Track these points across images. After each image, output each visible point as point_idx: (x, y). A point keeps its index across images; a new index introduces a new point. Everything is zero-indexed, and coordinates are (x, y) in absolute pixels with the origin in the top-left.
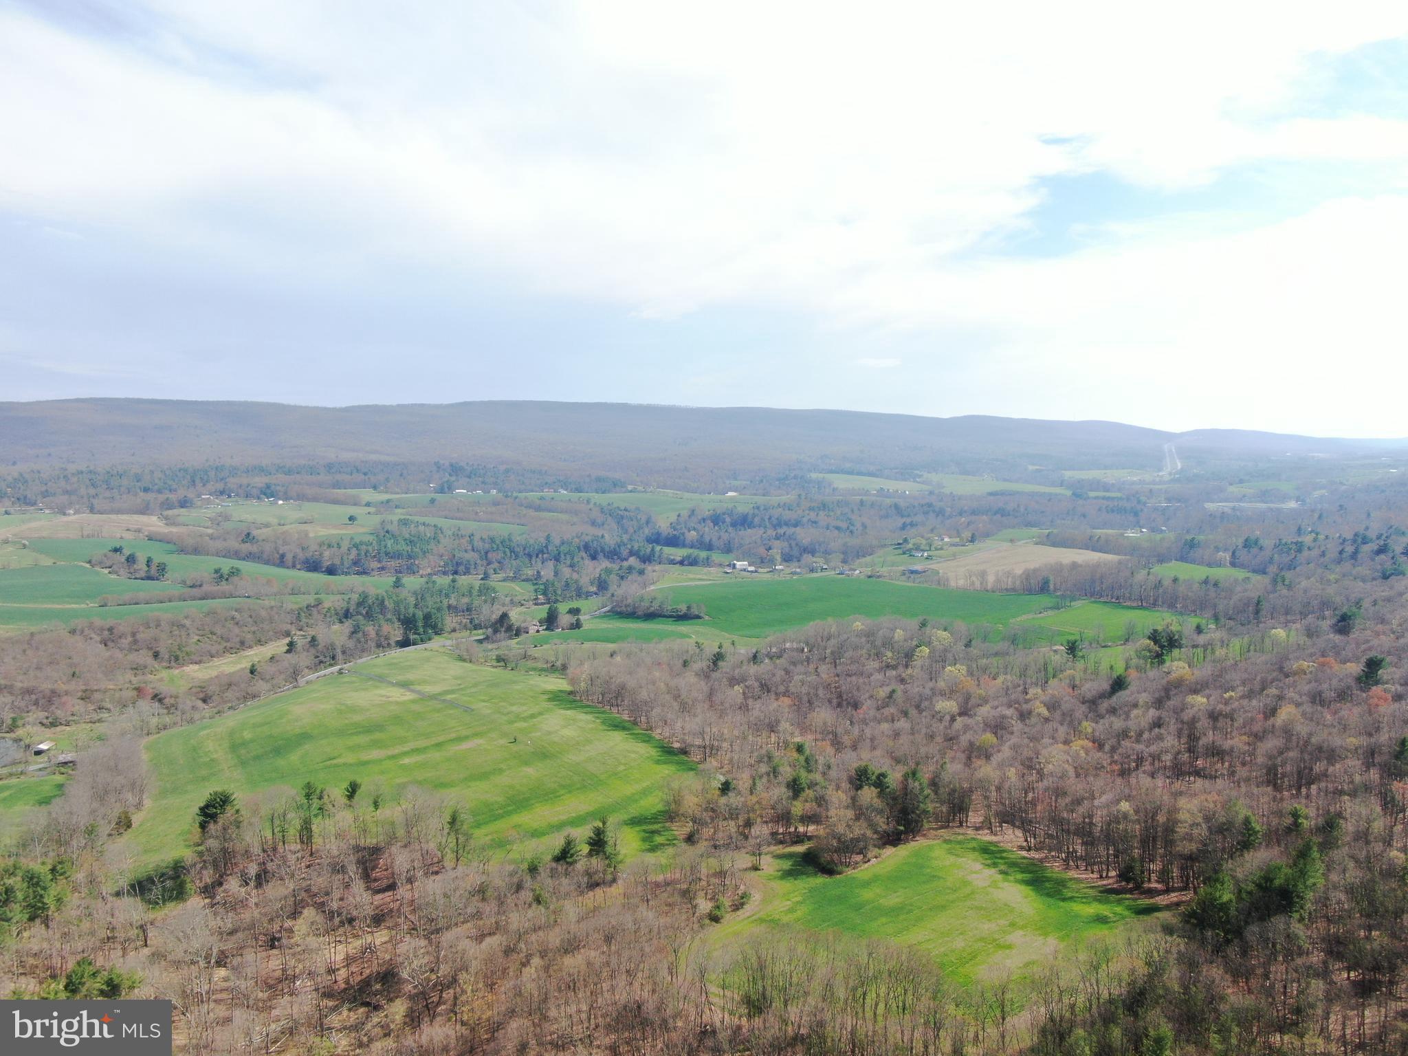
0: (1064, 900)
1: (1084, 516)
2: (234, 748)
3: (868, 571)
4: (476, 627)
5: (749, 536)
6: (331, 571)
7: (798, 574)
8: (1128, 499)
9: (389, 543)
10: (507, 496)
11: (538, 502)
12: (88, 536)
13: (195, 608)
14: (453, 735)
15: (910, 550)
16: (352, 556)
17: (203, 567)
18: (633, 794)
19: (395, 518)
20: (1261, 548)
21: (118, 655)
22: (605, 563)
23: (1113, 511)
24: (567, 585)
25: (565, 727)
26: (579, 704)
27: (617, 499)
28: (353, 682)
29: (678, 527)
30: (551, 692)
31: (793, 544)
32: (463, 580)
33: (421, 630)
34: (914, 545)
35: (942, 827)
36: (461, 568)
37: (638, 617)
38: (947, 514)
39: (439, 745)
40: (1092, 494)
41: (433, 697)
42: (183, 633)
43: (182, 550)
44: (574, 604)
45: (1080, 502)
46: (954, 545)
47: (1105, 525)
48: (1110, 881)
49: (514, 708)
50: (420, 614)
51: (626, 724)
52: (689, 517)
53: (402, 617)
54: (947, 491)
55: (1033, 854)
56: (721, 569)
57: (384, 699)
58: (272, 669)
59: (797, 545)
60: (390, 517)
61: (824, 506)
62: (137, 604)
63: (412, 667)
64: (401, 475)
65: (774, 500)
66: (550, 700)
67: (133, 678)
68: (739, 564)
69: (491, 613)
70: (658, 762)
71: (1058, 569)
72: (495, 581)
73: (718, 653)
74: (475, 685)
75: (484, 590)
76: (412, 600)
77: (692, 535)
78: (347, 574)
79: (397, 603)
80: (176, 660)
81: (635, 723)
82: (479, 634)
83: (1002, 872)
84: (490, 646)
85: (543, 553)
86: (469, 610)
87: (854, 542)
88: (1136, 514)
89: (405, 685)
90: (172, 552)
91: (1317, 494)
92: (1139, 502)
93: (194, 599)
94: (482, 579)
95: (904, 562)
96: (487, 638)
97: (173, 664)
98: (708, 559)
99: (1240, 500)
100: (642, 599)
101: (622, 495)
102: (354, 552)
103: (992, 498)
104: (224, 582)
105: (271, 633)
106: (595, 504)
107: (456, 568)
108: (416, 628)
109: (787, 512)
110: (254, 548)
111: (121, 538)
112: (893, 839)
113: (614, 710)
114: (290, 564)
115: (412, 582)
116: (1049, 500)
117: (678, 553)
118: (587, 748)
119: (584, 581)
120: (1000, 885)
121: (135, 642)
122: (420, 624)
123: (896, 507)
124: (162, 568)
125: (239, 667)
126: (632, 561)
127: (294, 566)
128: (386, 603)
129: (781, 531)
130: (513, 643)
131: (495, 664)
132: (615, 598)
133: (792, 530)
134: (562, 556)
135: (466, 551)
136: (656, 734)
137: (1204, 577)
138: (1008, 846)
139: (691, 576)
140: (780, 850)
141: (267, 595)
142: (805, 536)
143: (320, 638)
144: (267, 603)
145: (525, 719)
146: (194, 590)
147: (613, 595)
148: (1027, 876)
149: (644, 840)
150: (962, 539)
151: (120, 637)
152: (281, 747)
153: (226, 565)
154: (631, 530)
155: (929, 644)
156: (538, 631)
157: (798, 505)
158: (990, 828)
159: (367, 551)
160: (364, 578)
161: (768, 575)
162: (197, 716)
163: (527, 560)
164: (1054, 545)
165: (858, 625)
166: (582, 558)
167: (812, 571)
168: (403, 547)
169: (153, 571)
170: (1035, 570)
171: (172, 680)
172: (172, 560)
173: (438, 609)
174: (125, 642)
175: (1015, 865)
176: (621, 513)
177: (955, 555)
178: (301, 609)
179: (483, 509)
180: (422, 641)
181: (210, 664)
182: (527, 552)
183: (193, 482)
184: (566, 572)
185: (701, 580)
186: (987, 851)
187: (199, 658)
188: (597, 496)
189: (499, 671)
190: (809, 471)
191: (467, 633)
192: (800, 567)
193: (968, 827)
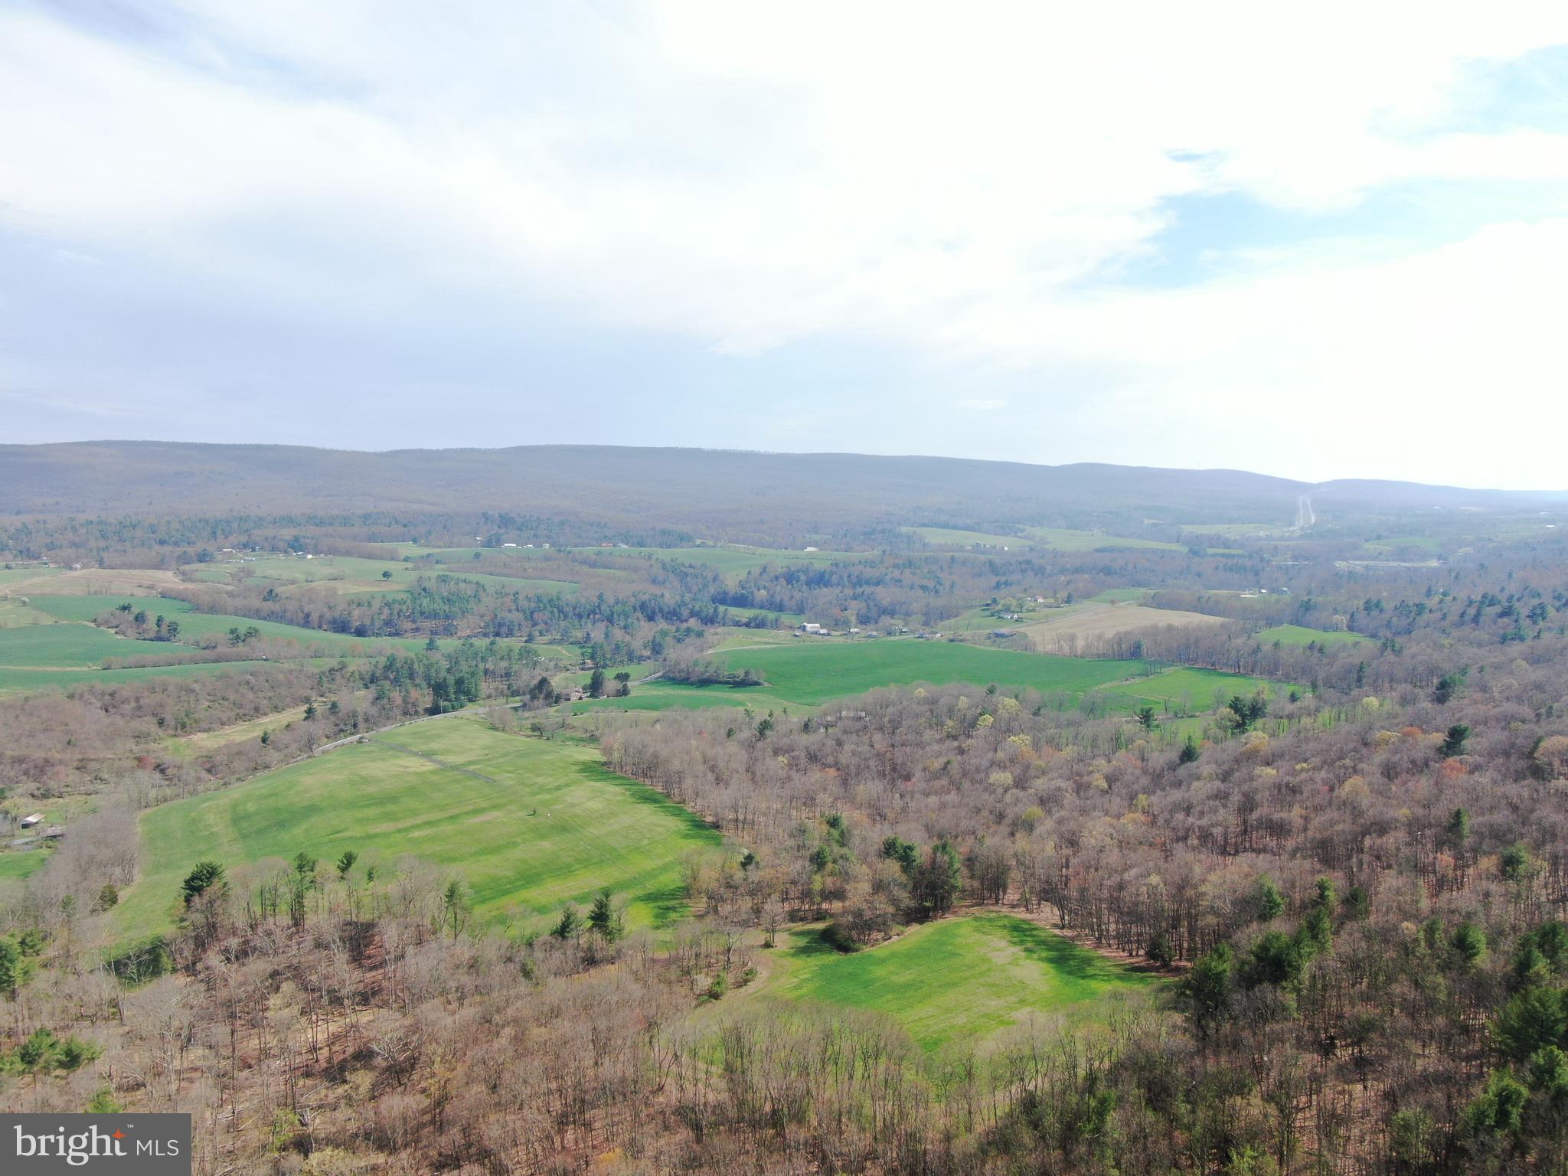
0: (1084, 978)
1: (1199, 575)
2: (236, 820)
3: (950, 634)
4: (515, 693)
5: (825, 595)
6: (360, 632)
7: (875, 637)
8: (1250, 556)
9: (425, 602)
10: (560, 551)
11: (594, 557)
12: (96, 593)
13: (207, 671)
14: (471, 808)
15: (999, 612)
16: (384, 616)
17: (218, 627)
18: (654, 870)
19: (434, 574)
20: (1381, 611)
21: (120, 721)
22: (663, 625)
23: (1231, 570)
24: (617, 648)
25: (591, 799)
26: (611, 776)
27: (682, 554)
28: (373, 752)
29: (747, 586)
30: (584, 763)
31: (872, 604)
32: (503, 643)
33: (453, 696)
34: (1004, 605)
35: (976, 905)
36: (504, 630)
37: (692, 684)
38: (1048, 572)
39: (452, 818)
40: (1211, 551)
41: (455, 768)
42: (192, 699)
43: (197, 609)
44: (622, 670)
45: (1197, 560)
46: (1048, 606)
47: (1222, 585)
48: (1139, 959)
49: (540, 780)
50: (451, 679)
51: (658, 797)
52: (761, 574)
53: (433, 682)
54: (1050, 547)
55: (1068, 933)
56: (790, 632)
57: (402, 769)
58: (287, 737)
59: (876, 605)
60: (428, 573)
61: (910, 563)
62: (143, 666)
63: (438, 736)
64: (445, 527)
65: (856, 556)
66: (581, 771)
67: (134, 747)
68: (809, 626)
69: (528, 678)
70: (686, 837)
71: (1153, 632)
72: (540, 645)
73: (765, 721)
74: (504, 756)
75: (525, 653)
76: (445, 664)
77: (762, 595)
78: (378, 635)
79: (428, 667)
80: (183, 727)
81: (668, 796)
82: (516, 701)
83: (1027, 950)
84: (527, 714)
85: (595, 613)
86: (507, 675)
87: (937, 602)
88: (1257, 574)
89: (428, 755)
90: (186, 611)
91: (1462, 552)
92: (1262, 560)
93: (206, 661)
94: (526, 642)
95: (991, 626)
96: (524, 706)
97: (179, 732)
98: (777, 620)
99: (1375, 558)
100: (696, 664)
101: (688, 550)
102: (386, 611)
103: (1099, 555)
104: (240, 644)
105: (288, 699)
106: (657, 559)
107: (499, 629)
108: (447, 694)
109: (869, 569)
110: (276, 607)
111: (132, 595)
112: (920, 915)
113: (648, 782)
114: (316, 624)
115: (447, 645)
116: (1162, 557)
117: (745, 614)
118: (612, 821)
119: (637, 645)
120: (1021, 962)
121: (139, 708)
122: (452, 690)
123: (991, 563)
124: (173, 629)
125: (251, 735)
126: (693, 623)
127: (320, 627)
128: (416, 666)
129: (859, 590)
130: (552, 711)
131: (531, 733)
132: (667, 663)
133: (872, 589)
134: (616, 617)
135: (510, 611)
136: (689, 808)
137: (1310, 642)
138: (1041, 924)
139: (756, 639)
140: (799, 926)
141: (286, 658)
142: (885, 595)
143: (341, 705)
144: (286, 666)
145: (549, 791)
146: (207, 651)
147: (665, 660)
148: (1054, 954)
149: (657, 916)
150: (1056, 600)
151: (123, 702)
152: (283, 819)
153: (243, 624)
154: (695, 588)
155: (993, 713)
156: (581, 698)
157: (882, 562)
158: (1026, 906)
159: (401, 610)
160: (397, 640)
161: (842, 639)
162: (200, 788)
163: (576, 622)
164: (1159, 606)
165: (921, 692)
166: (638, 619)
167: (890, 634)
168: (439, 606)
169: (164, 629)
170: (1127, 633)
171: (177, 749)
172: (184, 619)
173: (473, 674)
174: (128, 708)
175: (1043, 943)
176: (685, 570)
177: (1047, 617)
178: (323, 673)
179: (533, 564)
180: (454, 708)
181: (220, 732)
182: (577, 612)
183: (214, 535)
184: (618, 634)
185: (767, 643)
186: (1016, 928)
187: (208, 726)
188: (660, 551)
189: (534, 740)
190: (900, 524)
191: (503, 700)
192: (877, 630)
193: (1003, 904)
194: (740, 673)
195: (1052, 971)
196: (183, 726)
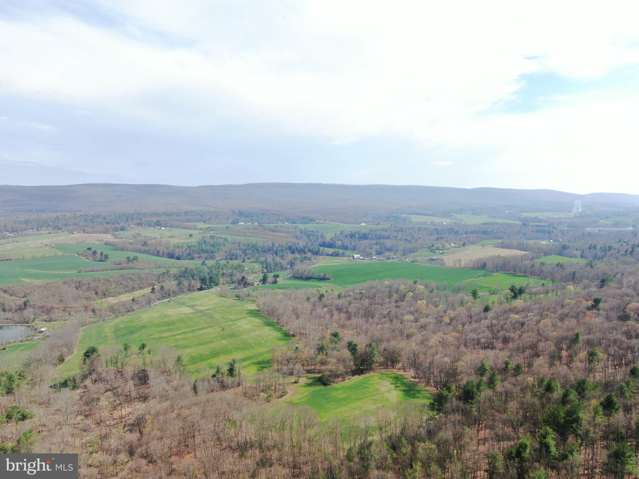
0: (413, 398)
1: (524, 234)
3: (412, 259)
4: (233, 282)
5: (364, 243)
6: (178, 258)
7: (382, 260)
8: (549, 226)
9: (203, 246)
10: (260, 226)
11: (274, 228)
12: (80, 243)
13: (115, 274)
14: (201, 327)
15: (434, 250)
16: (188, 252)
17: (122, 256)
18: (263, 352)
19: (209, 235)
20: (595, 249)
21: (81, 292)
22: (296, 255)
23: (539, 232)
24: (277, 264)
25: (247, 324)
26: (259, 315)
27: (310, 227)
28: (172, 305)
29: (334, 239)
30: (250, 310)
31: (382, 247)
32: (232, 262)
33: (208, 284)
34: (436, 247)
35: (384, 368)
36: (234, 257)
37: (303, 279)
38: (460, 233)
39: (193, 331)
40: (531, 224)
41: (201, 311)
42: (109, 285)
43: (117, 249)
44: (277, 273)
45: (525, 228)
46: (455, 247)
47: (533, 238)
49: (231, 317)
50: (208, 277)
51: (274, 324)
52: (340, 234)
53: (201, 278)
54: (463, 223)
56: (349, 258)
57: (180, 312)
58: (142, 299)
59: (384, 247)
60: (207, 235)
61: (402, 230)
62: (93, 271)
63: (199, 299)
64: (217, 216)
65: (380, 227)
66: (248, 313)
67: (85, 303)
68: (356, 256)
69: (238, 276)
70: (280, 339)
71: (492, 258)
72: (247, 263)
73: (322, 294)
74: (221, 307)
75: (240, 267)
76: (207, 271)
77: (339, 243)
78: (185, 259)
79: (200, 272)
81: (278, 323)
82: (233, 286)
83: (396, 387)
84: (235, 291)
85: (270, 250)
86: (231, 275)
87: (409, 246)
88: (550, 234)
89: (192, 307)
90: (113, 250)
92: (553, 228)
93: (116, 270)
94: (242, 262)
95: (430, 256)
96: (235, 287)
97: (103, 297)
98: (344, 253)
99: (605, 227)
100: (305, 271)
101: (313, 225)
102: (188, 250)
103: (483, 225)
104: (131, 263)
105: (146, 284)
106: (299, 229)
107: (232, 257)
108: (206, 282)
109: (384, 232)
110: (147, 248)
111: (94, 244)
112: (358, 372)
113: (271, 318)
114: (161, 255)
115: (210, 263)
116: (510, 227)
117: (331, 251)
118: (252, 333)
119: (284, 263)
120: (392, 391)
121: (89, 287)
122: (208, 281)
123: (436, 230)
124: (106, 257)
125: (129, 298)
126: (309, 255)
127: (163, 256)
128: (195, 272)
129: (379, 241)
130: (245, 290)
131: (235, 298)
132: (294, 270)
133: (384, 240)
134: (278, 252)
135: (237, 250)
136: (284, 328)
137: (559, 262)
138: (407, 377)
139: (334, 261)
140: (311, 375)
141: (147, 268)
142: (388, 243)
143: (165, 287)
144: (146, 271)
145: (232, 321)
146: (118, 266)
148: (406, 388)
149: (258, 370)
150: (459, 245)
151: (83, 285)
153: (132, 255)
154: (313, 240)
155: (413, 291)
156: (258, 285)
157: (390, 229)
158: (404, 369)
159: (194, 250)
160: (191, 261)
161: (369, 261)
162: (107, 318)
163: (262, 254)
164: (503, 247)
165: (387, 283)
166: (287, 253)
167: (389, 259)
168: (209, 248)
169: (103, 257)
170: (480, 259)
171: (101, 303)
172: (111, 253)
173: (216, 275)
174: (84, 288)
175: (405, 384)
176: (310, 233)
177: (453, 252)
178: (160, 274)
179: (249, 231)
180: (208, 288)
181: (119, 297)
182: (263, 250)
183: (127, 220)
184: (278, 259)
185: (338, 263)
186: (396, 378)
187: (114, 294)
188: (301, 225)
189: (236, 301)
190: (401, 213)
191: (228, 285)
192: (382, 257)
193: (396, 368)
194: (322, 275)
195: (402, 395)
196: (105, 295)
